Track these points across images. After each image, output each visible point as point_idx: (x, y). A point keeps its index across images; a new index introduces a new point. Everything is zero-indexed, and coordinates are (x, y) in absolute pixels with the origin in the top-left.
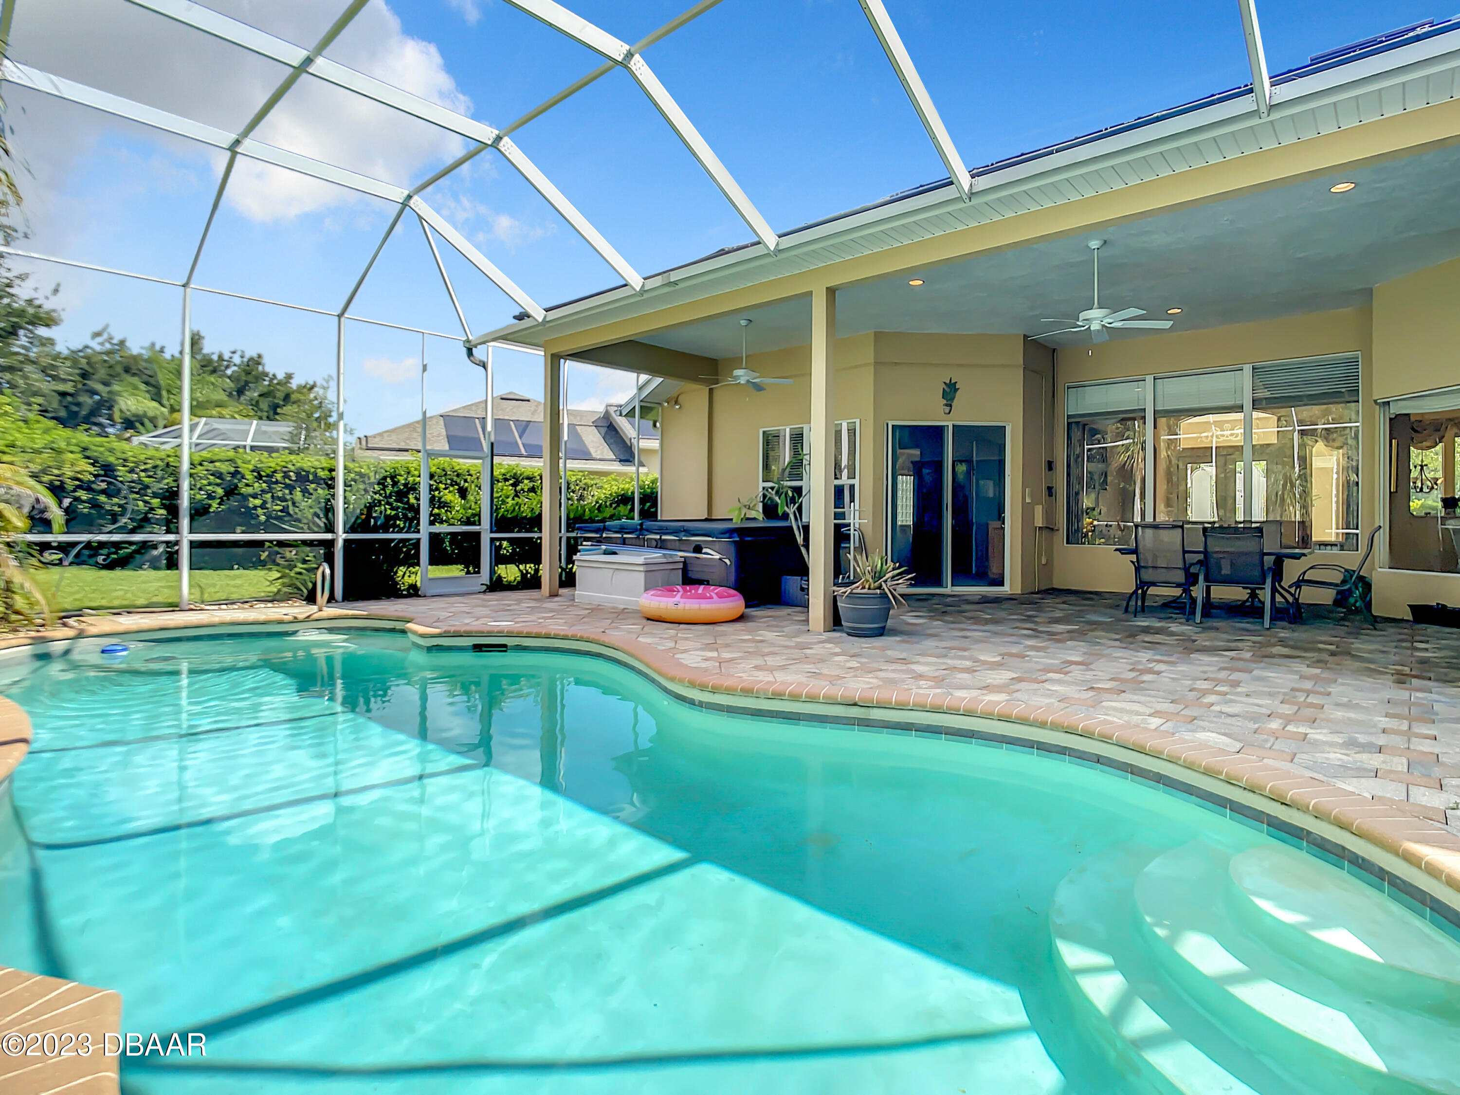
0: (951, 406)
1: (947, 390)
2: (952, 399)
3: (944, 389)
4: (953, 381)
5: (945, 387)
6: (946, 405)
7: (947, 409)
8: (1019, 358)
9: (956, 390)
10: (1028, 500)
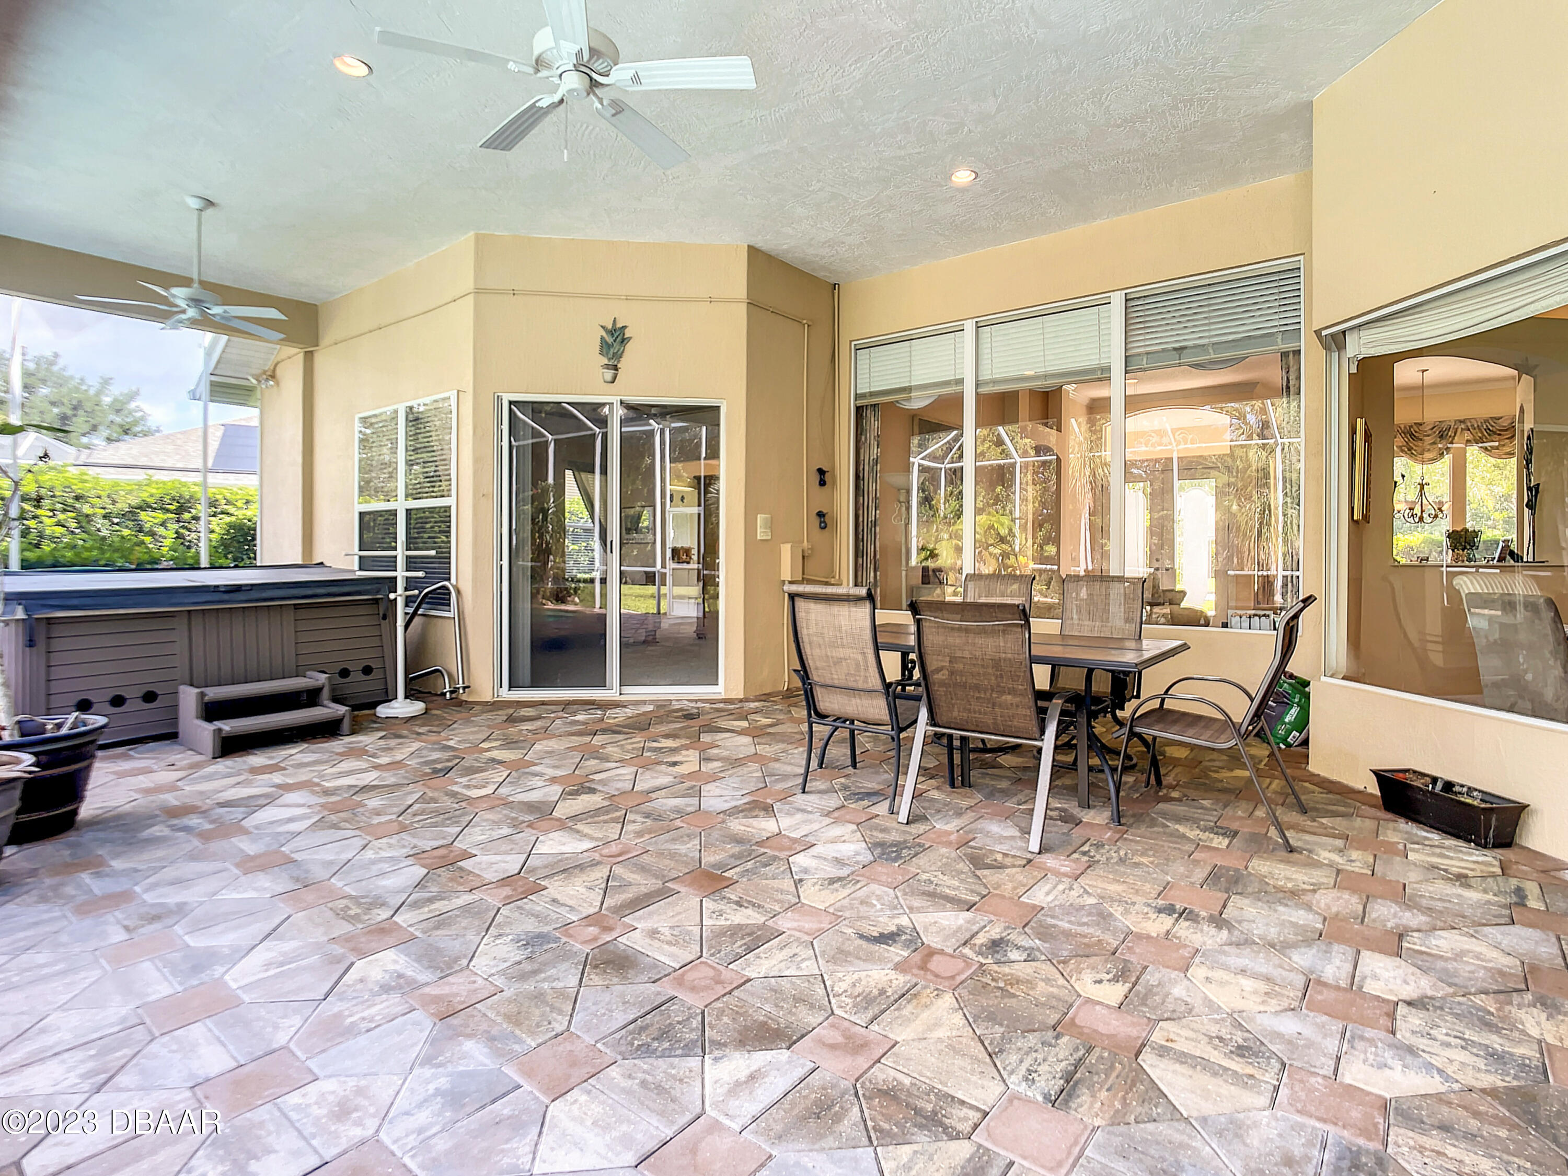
0: (616, 368)
1: (610, 340)
2: (618, 356)
3: (602, 338)
4: (619, 325)
5: (604, 334)
6: (607, 366)
7: (609, 374)
8: (739, 288)
9: (624, 341)
10: (761, 533)
